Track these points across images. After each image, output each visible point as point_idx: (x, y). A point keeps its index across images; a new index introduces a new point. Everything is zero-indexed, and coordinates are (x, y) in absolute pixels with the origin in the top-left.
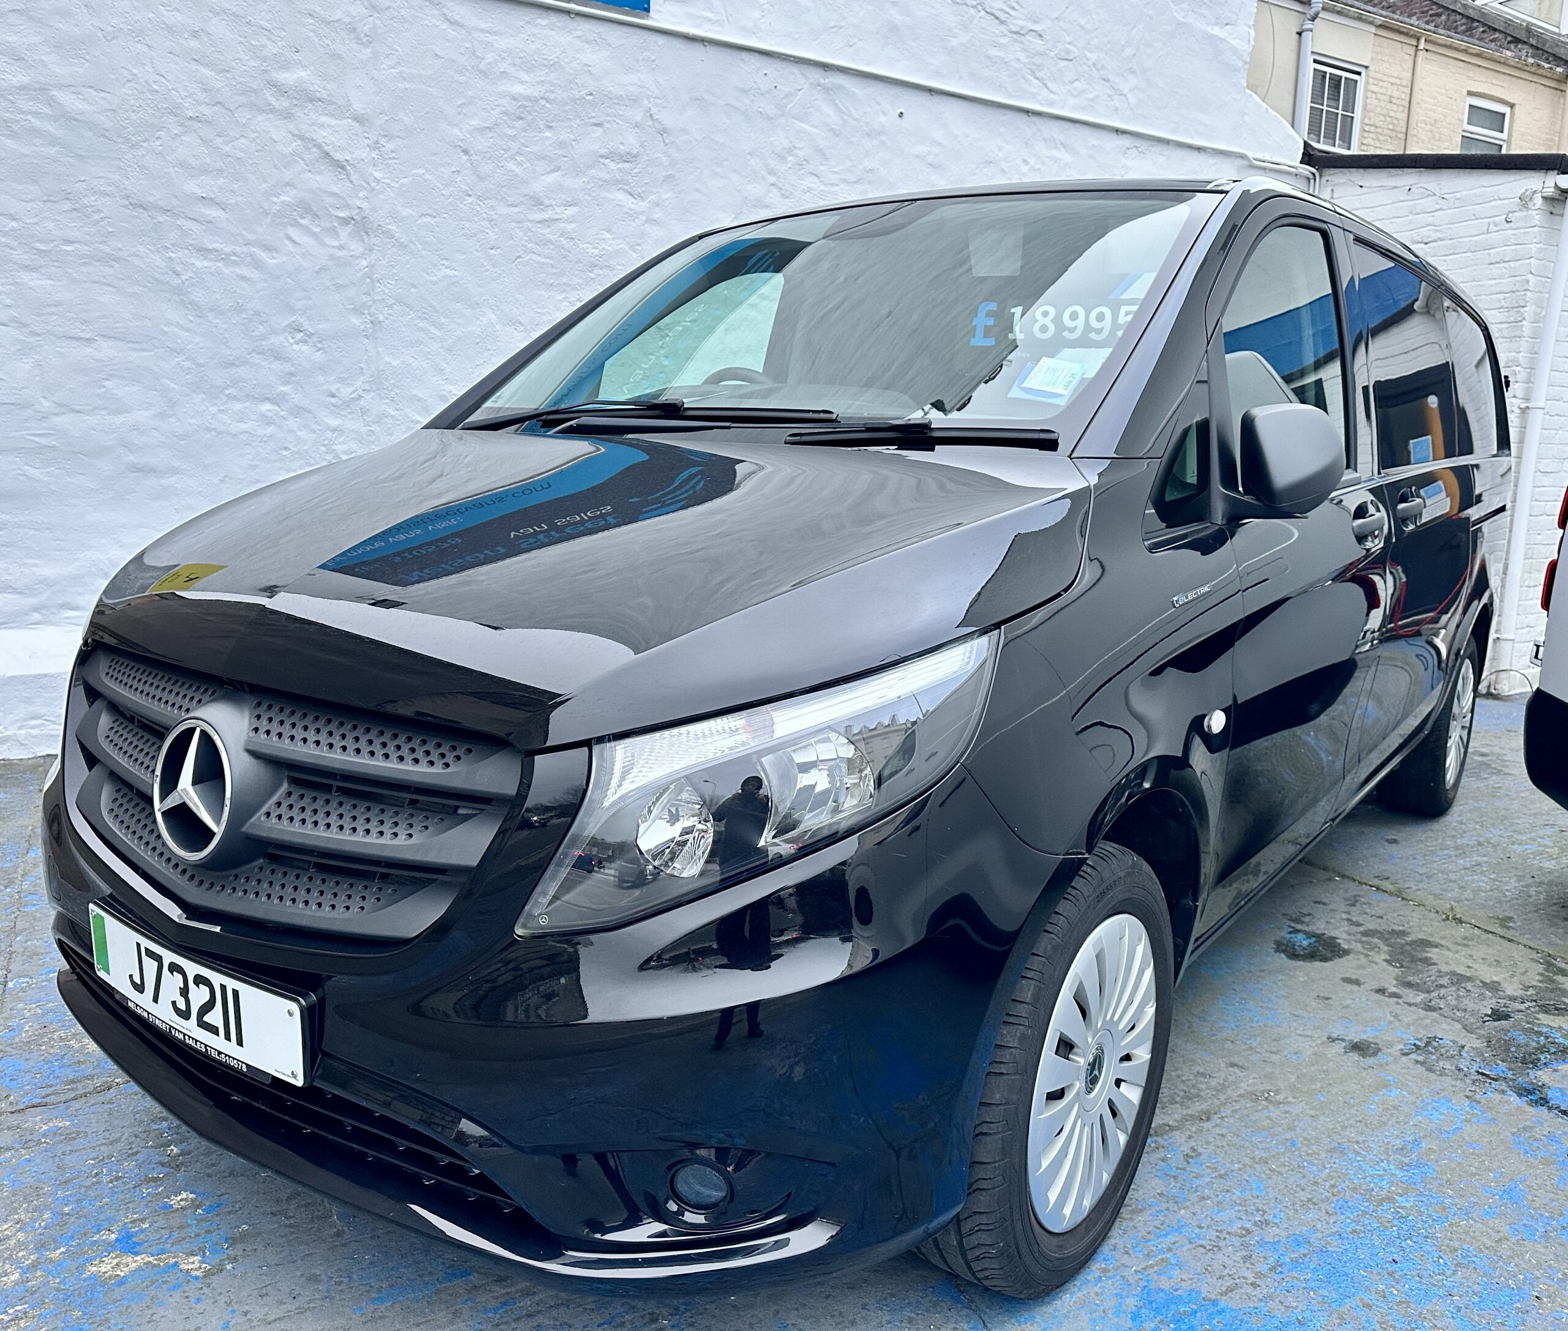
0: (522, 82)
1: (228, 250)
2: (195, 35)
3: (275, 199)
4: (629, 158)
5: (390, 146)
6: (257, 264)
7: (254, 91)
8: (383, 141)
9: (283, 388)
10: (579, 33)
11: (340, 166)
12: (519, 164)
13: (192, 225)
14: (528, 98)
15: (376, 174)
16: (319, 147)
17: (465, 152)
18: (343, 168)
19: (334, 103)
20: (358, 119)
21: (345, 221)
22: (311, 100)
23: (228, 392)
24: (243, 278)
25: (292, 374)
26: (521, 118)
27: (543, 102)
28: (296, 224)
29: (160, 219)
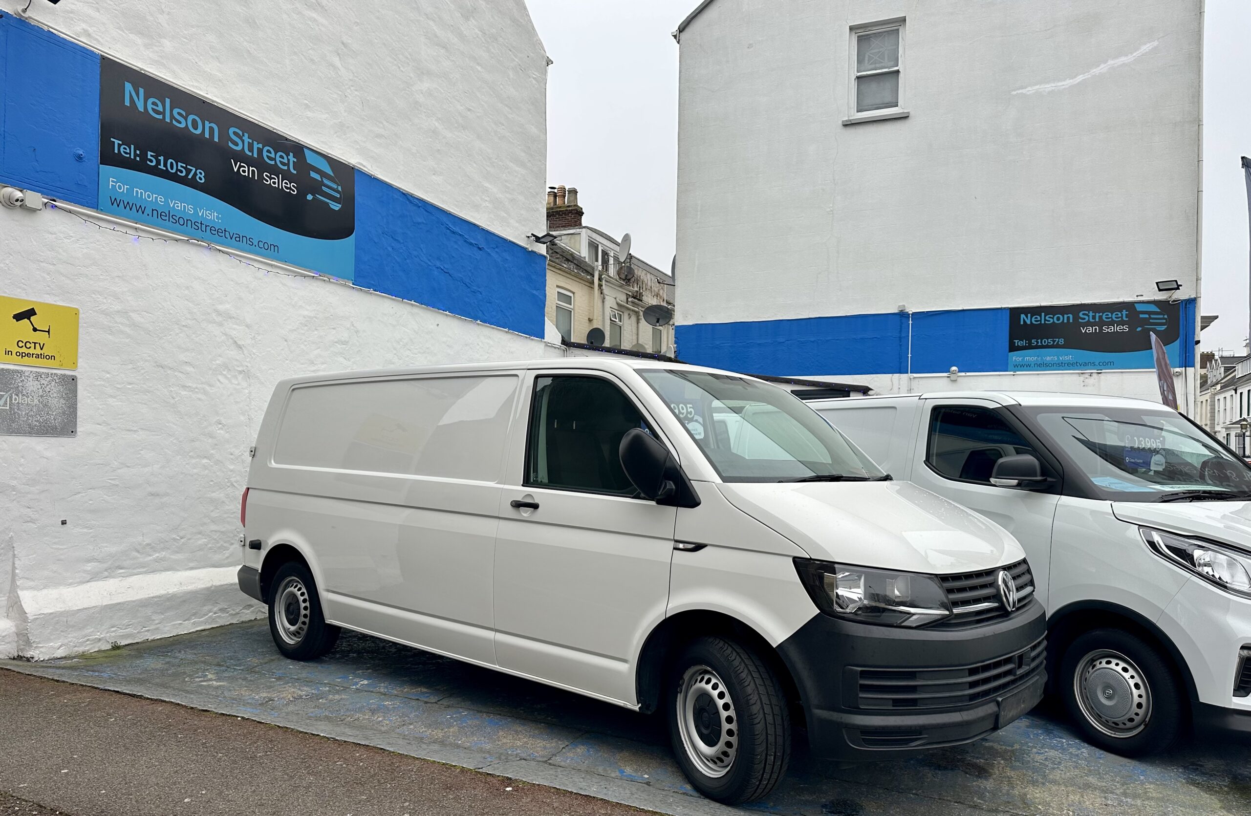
0: (307, 310)
1: (194, 386)
2: (187, 288)
3: (214, 363)
4: (345, 343)
5: (259, 338)
6: (205, 393)
7: (209, 314)
8: (256, 336)
9: (212, 452)
10: (327, 289)
11: (240, 347)
12: (306, 346)
13: (180, 375)
14: (309, 317)
15: (254, 351)
16: (232, 338)
17: (286, 340)
18: (241, 348)
19: (239, 319)
20: (248, 326)
21: (240, 372)
22: (230, 318)
23: (190, 454)
24: (200, 399)
25: (216, 445)
26: (306, 326)
27: (315, 319)
28: (221, 374)
29: (169, 372)
